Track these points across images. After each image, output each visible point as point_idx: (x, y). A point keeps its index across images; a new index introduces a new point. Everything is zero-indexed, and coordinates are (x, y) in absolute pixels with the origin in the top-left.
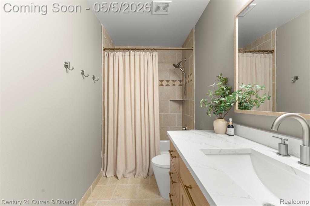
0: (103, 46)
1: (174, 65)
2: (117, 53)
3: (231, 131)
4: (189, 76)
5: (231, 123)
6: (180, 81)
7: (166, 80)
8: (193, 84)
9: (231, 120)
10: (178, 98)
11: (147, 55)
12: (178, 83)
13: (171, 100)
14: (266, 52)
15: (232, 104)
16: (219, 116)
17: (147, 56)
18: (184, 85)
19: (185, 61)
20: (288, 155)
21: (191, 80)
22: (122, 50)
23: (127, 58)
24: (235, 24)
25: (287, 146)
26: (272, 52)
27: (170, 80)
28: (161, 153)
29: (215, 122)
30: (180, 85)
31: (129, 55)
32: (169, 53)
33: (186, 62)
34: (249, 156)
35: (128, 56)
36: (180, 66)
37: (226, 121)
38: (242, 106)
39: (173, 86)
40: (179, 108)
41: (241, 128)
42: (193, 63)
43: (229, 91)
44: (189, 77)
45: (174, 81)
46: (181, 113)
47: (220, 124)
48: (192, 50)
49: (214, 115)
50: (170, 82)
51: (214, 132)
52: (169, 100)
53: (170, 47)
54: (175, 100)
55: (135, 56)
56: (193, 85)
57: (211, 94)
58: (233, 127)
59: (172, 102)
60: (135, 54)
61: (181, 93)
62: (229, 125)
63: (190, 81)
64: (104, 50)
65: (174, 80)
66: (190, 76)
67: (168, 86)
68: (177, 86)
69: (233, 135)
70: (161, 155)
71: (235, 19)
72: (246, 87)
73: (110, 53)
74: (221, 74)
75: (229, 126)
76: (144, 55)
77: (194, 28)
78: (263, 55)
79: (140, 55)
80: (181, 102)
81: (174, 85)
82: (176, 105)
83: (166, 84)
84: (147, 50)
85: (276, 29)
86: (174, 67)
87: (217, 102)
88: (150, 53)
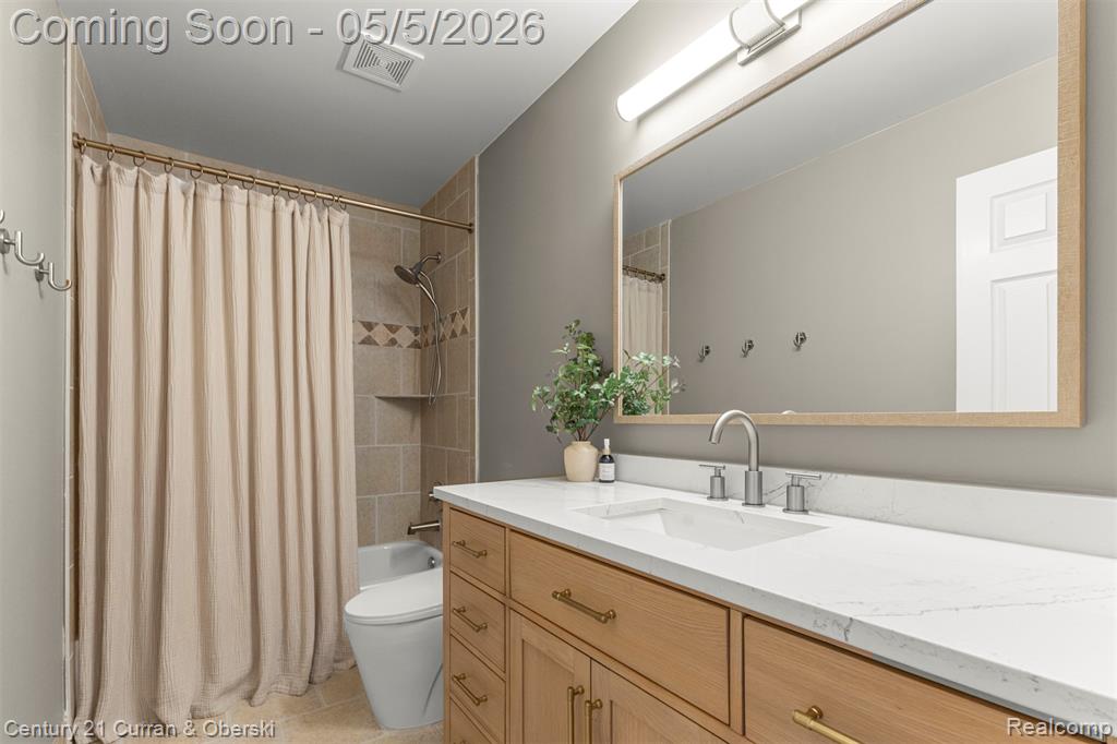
0: (73, 127)
1: (400, 271)
2: (157, 179)
3: (608, 470)
4: (454, 315)
5: (607, 451)
6: (416, 331)
7: (362, 322)
8: (473, 343)
9: (607, 442)
10: (405, 391)
11: (307, 214)
12: (405, 337)
13: (380, 398)
14: (650, 278)
15: (611, 402)
16: (576, 434)
17: (308, 222)
18: (432, 346)
19: (439, 262)
20: (724, 498)
21: (464, 331)
22: (188, 168)
23: (211, 208)
24: (616, 196)
25: (723, 479)
26: (661, 278)
27: (377, 324)
28: (362, 588)
29: (568, 452)
30: (415, 345)
31: (223, 199)
32: (376, 221)
33: (440, 266)
34: (657, 516)
35: (218, 204)
36: (419, 276)
37: (596, 447)
38: (630, 408)
39: (386, 345)
40: (412, 429)
41: (629, 462)
42: (473, 275)
43: (598, 368)
44: (453, 320)
45: (392, 328)
46: (419, 444)
47: (581, 455)
48: (471, 231)
49: (568, 431)
50: (376, 329)
51: (567, 480)
52: (373, 397)
53: (376, 201)
54: (396, 396)
55: (252, 207)
56: (474, 347)
57: (560, 375)
58: (611, 460)
59: (384, 404)
60: (252, 198)
61: (418, 374)
62: (604, 456)
63: (458, 333)
64: (78, 146)
65: (391, 326)
66: (459, 316)
67: (370, 344)
68: (405, 346)
69: (613, 481)
70: (361, 595)
71: (616, 184)
72: (647, 358)
73: (118, 170)
74: (578, 322)
75: (603, 459)
76: (293, 214)
77: (477, 161)
78: (644, 283)
79: (274, 211)
80: (419, 406)
81: (393, 342)
82: (401, 417)
83: (362, 337)
84: (305, 194)
85: (670, 221)
86: (395, 275)
87: (582, 395)
88: (318, 212)
